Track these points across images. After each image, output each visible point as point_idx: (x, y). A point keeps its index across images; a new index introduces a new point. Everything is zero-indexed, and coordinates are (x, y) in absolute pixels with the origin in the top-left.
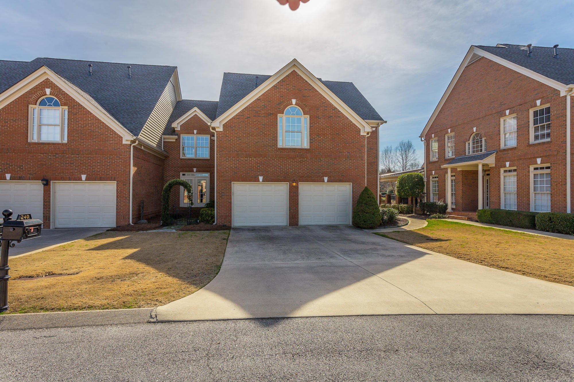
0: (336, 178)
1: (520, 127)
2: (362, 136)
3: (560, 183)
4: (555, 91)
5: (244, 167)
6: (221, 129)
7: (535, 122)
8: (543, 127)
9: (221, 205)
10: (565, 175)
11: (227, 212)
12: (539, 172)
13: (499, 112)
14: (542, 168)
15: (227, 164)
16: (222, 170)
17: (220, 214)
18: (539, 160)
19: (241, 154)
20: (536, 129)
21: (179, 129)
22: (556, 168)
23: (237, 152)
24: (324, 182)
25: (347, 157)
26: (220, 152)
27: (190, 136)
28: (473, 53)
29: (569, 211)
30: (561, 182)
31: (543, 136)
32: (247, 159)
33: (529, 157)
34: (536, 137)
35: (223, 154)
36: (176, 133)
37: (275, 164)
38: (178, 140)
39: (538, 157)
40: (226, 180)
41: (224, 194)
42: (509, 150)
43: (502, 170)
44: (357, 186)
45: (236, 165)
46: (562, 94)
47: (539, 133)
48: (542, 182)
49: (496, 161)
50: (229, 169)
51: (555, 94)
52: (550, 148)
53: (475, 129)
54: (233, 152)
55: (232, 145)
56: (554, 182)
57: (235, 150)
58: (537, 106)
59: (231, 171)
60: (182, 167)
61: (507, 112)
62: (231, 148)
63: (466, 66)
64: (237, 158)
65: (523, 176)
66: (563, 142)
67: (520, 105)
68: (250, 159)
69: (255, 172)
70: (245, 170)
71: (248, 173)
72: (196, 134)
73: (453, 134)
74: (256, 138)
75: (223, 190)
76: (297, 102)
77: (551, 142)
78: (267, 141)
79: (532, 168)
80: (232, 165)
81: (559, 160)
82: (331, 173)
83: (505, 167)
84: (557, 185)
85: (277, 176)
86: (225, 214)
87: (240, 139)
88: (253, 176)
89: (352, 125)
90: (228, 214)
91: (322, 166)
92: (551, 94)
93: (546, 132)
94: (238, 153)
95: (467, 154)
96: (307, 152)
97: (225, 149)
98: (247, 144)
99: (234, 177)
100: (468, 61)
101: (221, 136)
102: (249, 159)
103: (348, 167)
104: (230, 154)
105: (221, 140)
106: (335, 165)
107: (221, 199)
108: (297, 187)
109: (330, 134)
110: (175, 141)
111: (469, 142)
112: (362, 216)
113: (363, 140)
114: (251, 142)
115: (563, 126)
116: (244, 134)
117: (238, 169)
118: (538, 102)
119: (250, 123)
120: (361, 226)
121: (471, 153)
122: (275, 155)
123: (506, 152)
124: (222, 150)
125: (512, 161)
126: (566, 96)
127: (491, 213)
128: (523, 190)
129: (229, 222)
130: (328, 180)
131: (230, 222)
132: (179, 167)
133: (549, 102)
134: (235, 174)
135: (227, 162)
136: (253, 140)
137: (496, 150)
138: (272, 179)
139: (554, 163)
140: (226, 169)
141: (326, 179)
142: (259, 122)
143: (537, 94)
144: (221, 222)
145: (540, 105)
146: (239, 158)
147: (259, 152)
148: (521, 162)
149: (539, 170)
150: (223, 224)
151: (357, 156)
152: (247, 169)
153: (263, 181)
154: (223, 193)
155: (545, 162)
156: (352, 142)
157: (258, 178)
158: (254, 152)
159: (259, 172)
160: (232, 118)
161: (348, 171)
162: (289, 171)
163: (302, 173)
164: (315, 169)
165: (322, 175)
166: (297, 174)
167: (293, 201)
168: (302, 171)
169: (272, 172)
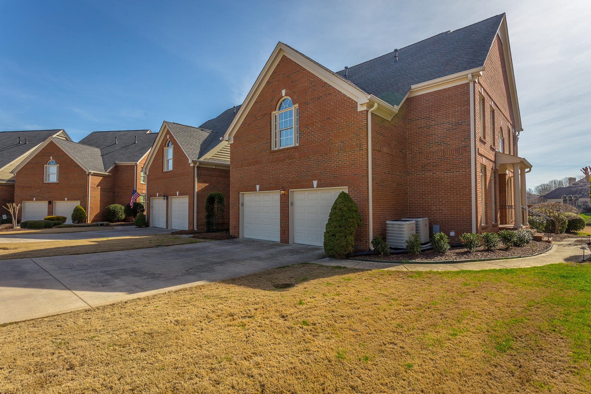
0: (327, 181)
2: (360, 112)
5: (246, 177)
6: (232, 141)
9: (233, 216)
11: (236, 223)
15: (236, 175)
16: (233, 181)
17: (232, 224)
24: (314, 188)
25: (340, 150)
32: (249, 168)
35: (234, 165)
37: (268, 170)
40: (235, 191)
41: (234, 205)
44: (354, 191)
45: (241, 175)
54: (239, 162)
55: (239, 155)
57: (241, 160)
59: (239, 182)
62: (239, 158)
68: (251, 167)
69: (254, 180)
70: (247, 180)
71: (249, 182)
75: (234, 201)
76: (286, 92)
82: (321, 174)
85: (270, 184)
87: (244, 149)
88: (252, 185)
89: (346, 100)
90: (236, 225)
91: (311, 166)
96: (295, 150)
101: (233, 148)
103: (342, 164)
105: (233, 152)
106: (326, 162)
107: (232, 209)
109: (320, 121)
113: (361, 118)
114: (251, 150)
116: (246, 142)
117: (243, 179)
119: (250, 129)
122: (268, 160)
124: (234, 162)
130: (317, 184)
131: (238, 233)
134: (241, 185)
135: (236, 172)
140: (236, 180)
141: (315, 183)
142: (257, 126)
144: (233, 233)
146: (243, 167)
147: (256, 159)
151: (353, 144)
152: (249, 178)
156: (346, 126)
157: (255, 186)
158: (253, 160)
160: (239, 128)
161: (342, 170)
162: (280, 177)
163: (291, 178)
164: (304, 172)
165: (312, 178)
166: (287, 179)
167: (284, 213)
168: (292, 175)
169: (266, 179)
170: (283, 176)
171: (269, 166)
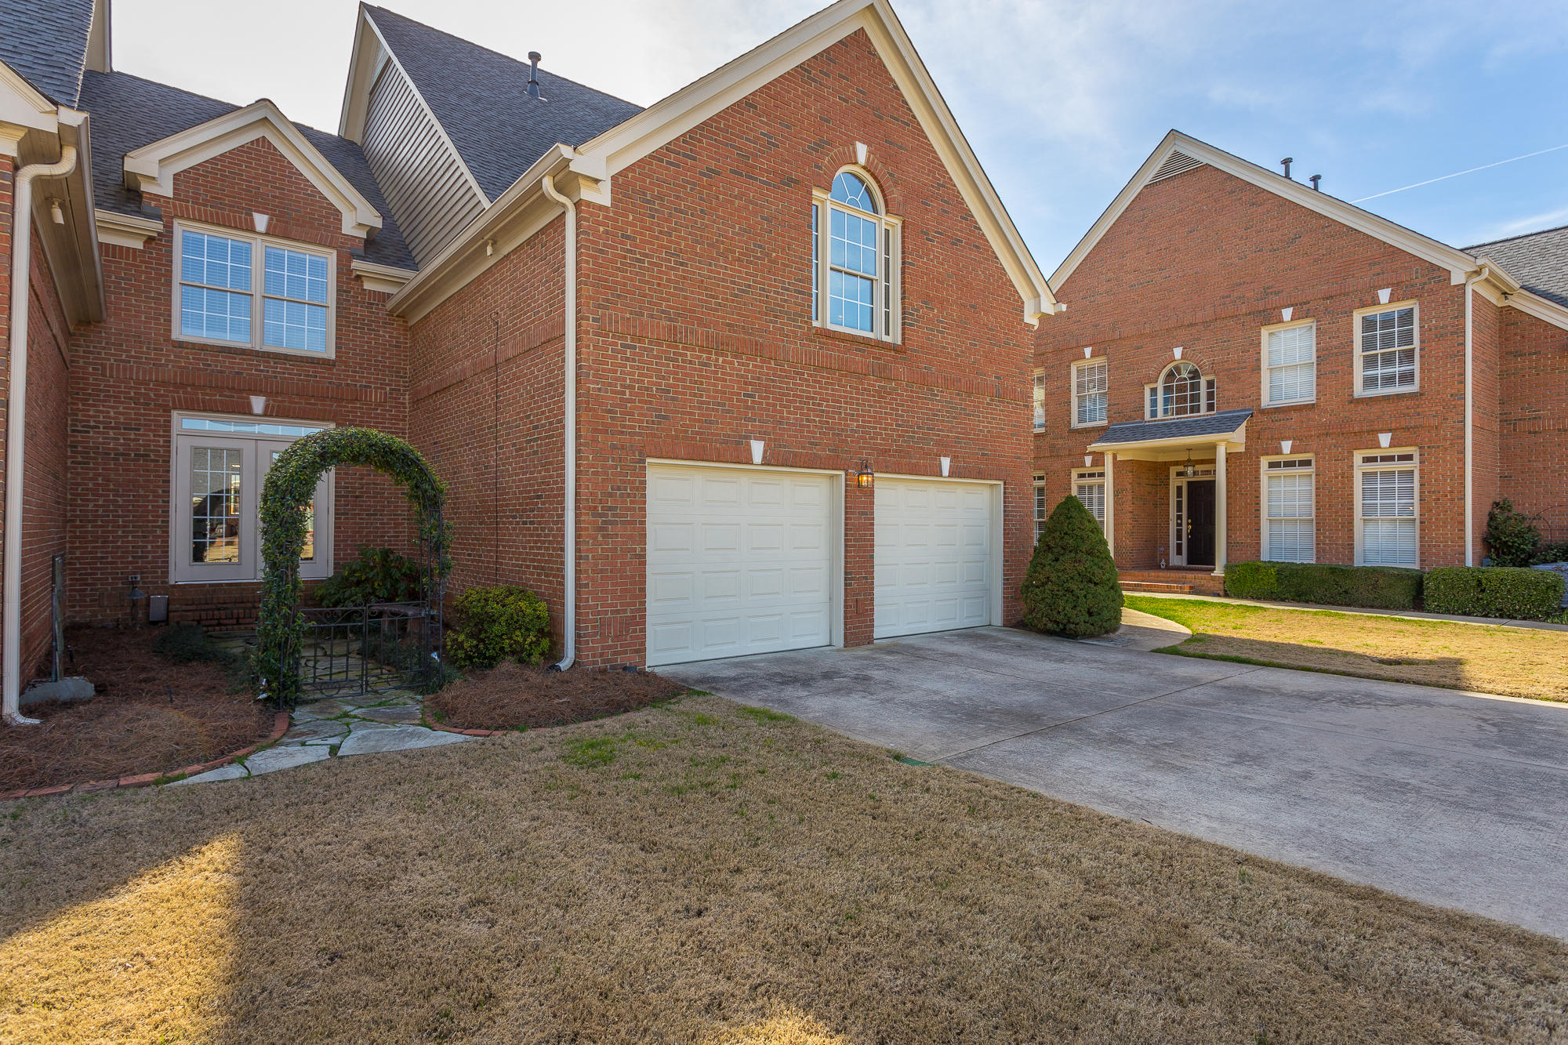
0: (971, 463)
1: (1327, 352)
2: (1026, 324)
3: (1446, 496)
4: (1434, 270)
5: (695, 395)
6: (602, 196)
7: (1368, 344)
8: (1388, 360)
9: (602, 571)
10: (1461, 476)
11: (629, 604)
12: (1379, 467)
13: (1260, 312)
14: (1391, 458)
15: (629, 374)
16: (607, 398)
17: (599, 613)
18: (1385, 439)
19: (686, 332)
20: (1370, 362)
21: (166, 189)
22: (1436, 458)
23: (670, 320)
24: (941, 476)
25: (996, 393)
26: (599, 306)
27: (231, 237)
28: (1172, 152)
29: (1469, 563)
30: (1451, 492)
31: (1389, 380)
32: (709, 359)
33: (1357, 429)
34: (1370, 382)
35: (610, 319)
36: (145, 209)
37: (804, 391)
38: (159, 244)
39: (1383, 431)
40: (623, 447)
41: (614, 515)
42: (1290, 411)
43: (1264, 461)
45: (663, 378)
46: (1457, 279)
47: (1379, 372)
48: (1388, 493)
49: (1247, 437)
50: (637, 394)
51: (1434, 278)
52: (1419, 410)
53: (1178, 352)
54: (652, 316)
55: (648, 282)
56: (1429, 492)
57: (663, 312)
58: (1379, 304)
59: (642, 408)
60: (183, 386)
61: (1287, 313)
62: (645, 296)
63: (1147, 182)
64: (668, 346)
65: (1337, 477)
66: (1456, 395)
67: (1327, 299)
68: (721, 359)
69: (736, 418)
70: (700, 408)
71: (711, 422)
72: (267, 234)
73: (1100, 361)
74: (740, 272)
75: (611, 495)
76: (869, 157)
77: (1421, 395)
78: (778, 293)
79: (1358, 456)
80: (646, 376)
81: (1445, 440)
82: (960, 443)
83: (1277, 454)
84: (1439, 499)
85: (810, 443)
86: (618, 612)
87: (682, 264)
88: (729, 436)
89: (1005, 284)
90: (632, 611)
91: (936, 415)
92: (1423, 276)
93: (1397, 369)
94: (675, 327)
95: (1147, 417)
96: (894, 357)
97: (619, 296)
98: (706, 289)
99: (654, 436)
100: (1155, 172)
101: (601, 229)
102: (717, 360)
104: (641, 323)
105: (601, 251)
106: (968, 414)
107: (600, 538)
108: (869, 492)
110: (139, 245)
111: (1153, 386)
112: (1085, 597)
114: (723, 287)
115: (1456, 356)
116: (697, 242)
117: (673, 399)
118: (1384, 295)
119: (718, 198)
120: (1082, 627)
121: (1160, 415)
122: (806, 355)
123: (1281, 416)
124: (607, 300)
125: (1301, 440)
126: (1465, 285)
127: (1279, 572)
128: (1336, 512)
129: (637, 651)
130: (952, 466)
131: (641, 650)
132: (164, 383)
133: (1417, 296)
134: (659, 423)
135: (627, 359)
136: (732, 276)
137: (1249, 410)
138: (795, 455)
139: (1429, 447)
140: (624, 393)
141: (946, 463)
142: (751, 202)
143: (1379, 274)
144: (602, 655)
145: (1390, 302)
146: (677, 347)
147: (750, 334)
148: (1330, 441)
149: (1379, 463)
150: (609, 661)
152: (708, 403)
153: (766, 462)
154: (610, 509)
155: (1404, 444)
156: (1004, 342)
157: (749, 445)
158: (735, 332)
159: (749, 420)
160: (650, 156)
161: (997, 442)
162: (848, 425)
163: (883, 439)
164: (918, 428)
165: (938, 450)
166: (871, 438)
167: (860, 546)
168: (885, 429)
169: (794, 425)
170: (858, 426)
171: (806, 380)
